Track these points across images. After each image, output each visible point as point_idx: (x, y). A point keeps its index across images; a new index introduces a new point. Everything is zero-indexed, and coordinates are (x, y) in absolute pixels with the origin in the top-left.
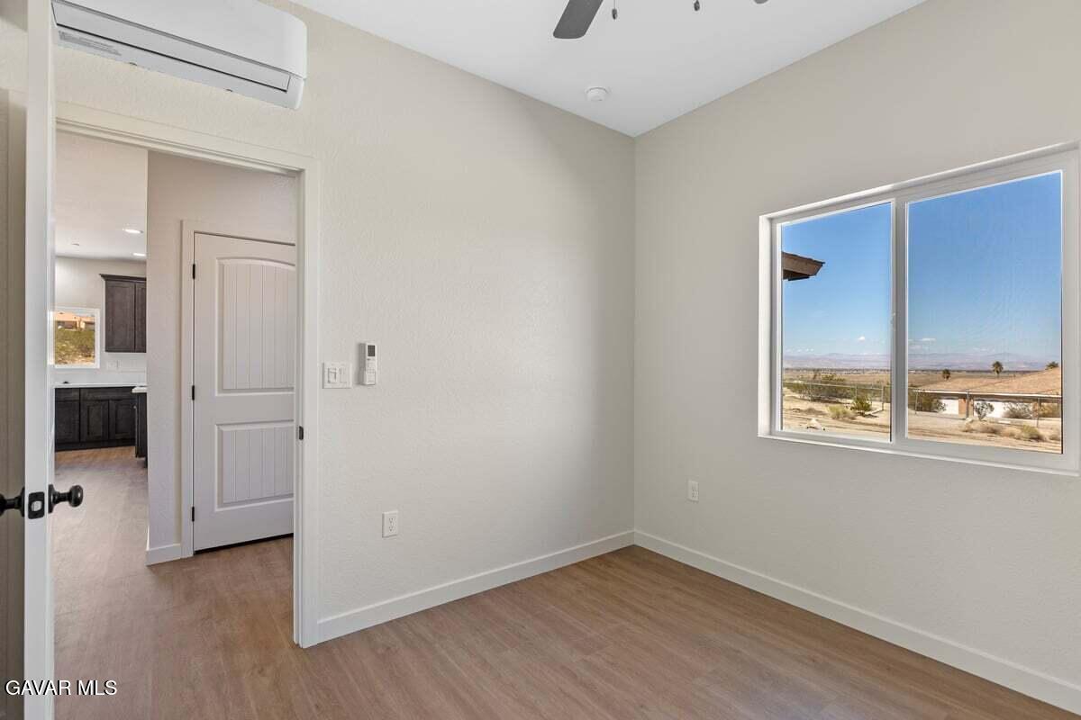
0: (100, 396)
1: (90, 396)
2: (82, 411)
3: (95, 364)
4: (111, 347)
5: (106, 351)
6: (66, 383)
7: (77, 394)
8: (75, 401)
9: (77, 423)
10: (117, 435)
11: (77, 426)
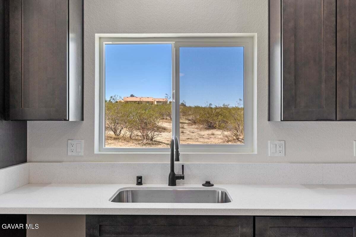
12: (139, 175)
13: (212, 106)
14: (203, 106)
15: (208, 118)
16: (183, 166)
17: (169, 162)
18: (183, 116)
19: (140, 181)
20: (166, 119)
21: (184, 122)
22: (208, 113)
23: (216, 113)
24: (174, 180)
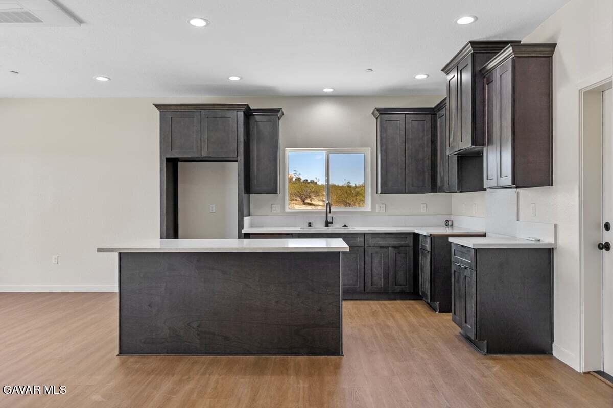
0: (381, 242)
1: (374, 242)
2: (367, 257)
3: (366, 207)
4: (386, 189)
5: (382, 193)
6: (345, 226)
7: (362, 239)
9: (363, 270)
10: (396, 287)
11: (363, 275)
12: (310, 222)
13: (350, 185)
14: (341, 185)
15: (347, 198)
16: (332, 218)
17: (325, 216)
18: (315, 197)
19: (310, 225)
20: (296, 200)
21: (317, 203)
22: (346, 193)
23: (355, 193)
24: (327, 224)
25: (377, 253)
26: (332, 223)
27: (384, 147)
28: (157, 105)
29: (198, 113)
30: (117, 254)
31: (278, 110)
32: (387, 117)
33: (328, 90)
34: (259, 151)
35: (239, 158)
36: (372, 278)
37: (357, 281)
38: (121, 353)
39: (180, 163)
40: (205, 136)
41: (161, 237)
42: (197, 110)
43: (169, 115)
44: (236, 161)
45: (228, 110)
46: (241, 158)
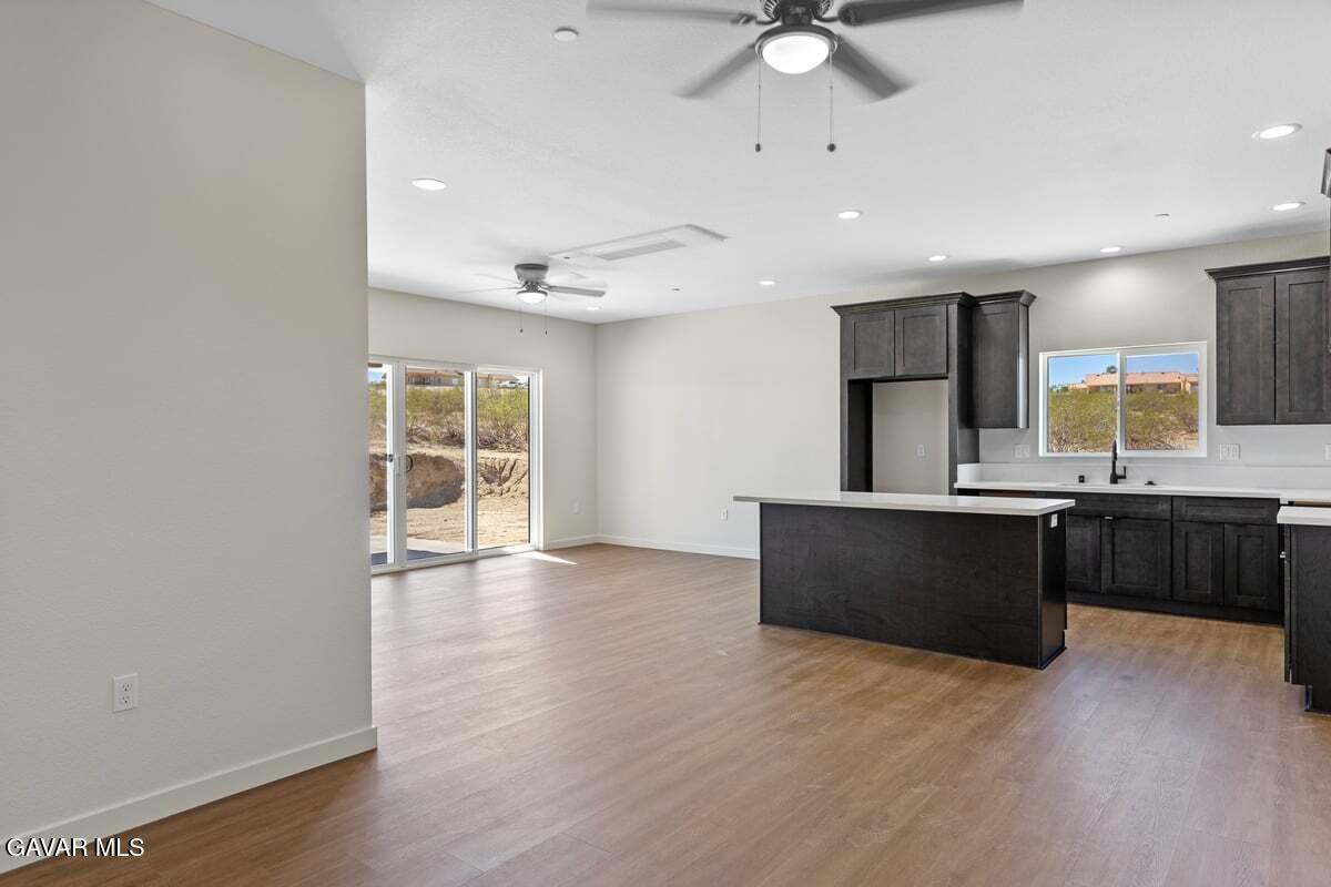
0: (1208, 514)
1: (1192, 512)
2: (1176, 540)
3: (1199, 449)
4: (1226, 416)
5: (1218, 423)
6: (1150, 483)
7: (1166, 507)
8: (1166, 520)
9: (1168, 563)
10: (1240, 597)
11: (1168, 569)
12: (1082, 474)
16: (1124, 468)
17: (1111, 465)
19: (1082, 479)
24: (1115, 479)
25: (1197, 532)
26: (1124, 477)
27: (1226, 340)
28: (837, 309)
29: (891, 313)
30: (758, 505)
31: (1018, 294)
32: (1231, 283)
33: (1113, 250)
34: (989, 361)
35: (950, 375)
36: (1186, 577)
37: (1156, 579)
38: (763, 621)
39: (874, 385)
40: (900, 346)
41: (842, 490)
42: (890, 309)
43: (852, 320)
44: (946, 378)
45: (934, 305)
46: (954, 374)
